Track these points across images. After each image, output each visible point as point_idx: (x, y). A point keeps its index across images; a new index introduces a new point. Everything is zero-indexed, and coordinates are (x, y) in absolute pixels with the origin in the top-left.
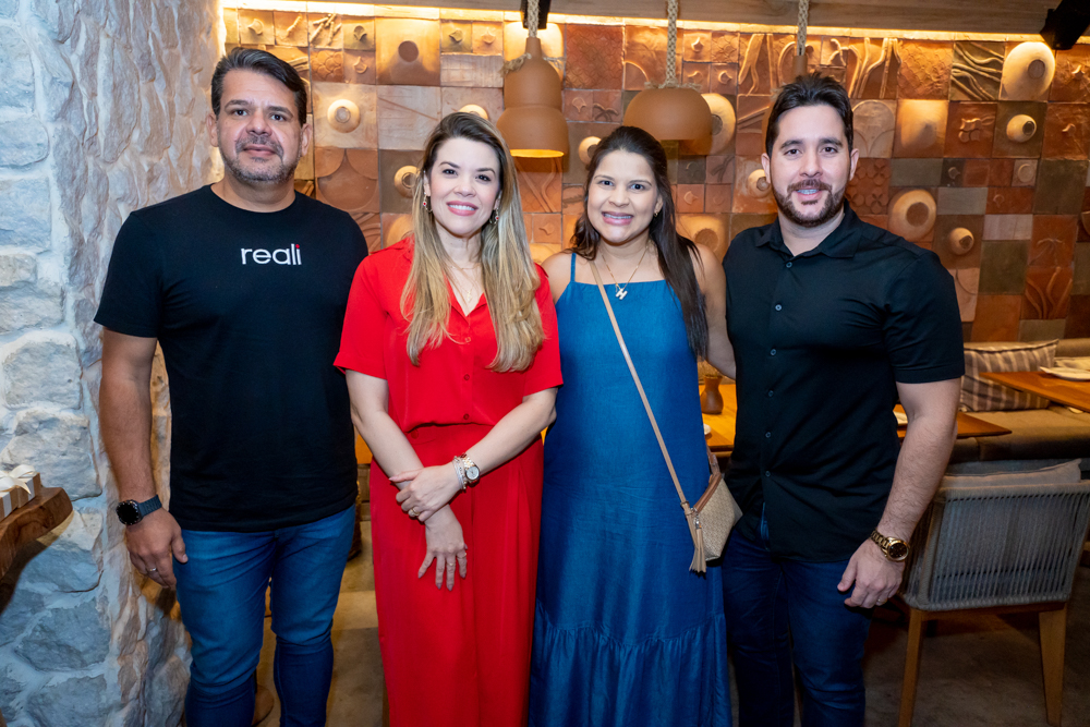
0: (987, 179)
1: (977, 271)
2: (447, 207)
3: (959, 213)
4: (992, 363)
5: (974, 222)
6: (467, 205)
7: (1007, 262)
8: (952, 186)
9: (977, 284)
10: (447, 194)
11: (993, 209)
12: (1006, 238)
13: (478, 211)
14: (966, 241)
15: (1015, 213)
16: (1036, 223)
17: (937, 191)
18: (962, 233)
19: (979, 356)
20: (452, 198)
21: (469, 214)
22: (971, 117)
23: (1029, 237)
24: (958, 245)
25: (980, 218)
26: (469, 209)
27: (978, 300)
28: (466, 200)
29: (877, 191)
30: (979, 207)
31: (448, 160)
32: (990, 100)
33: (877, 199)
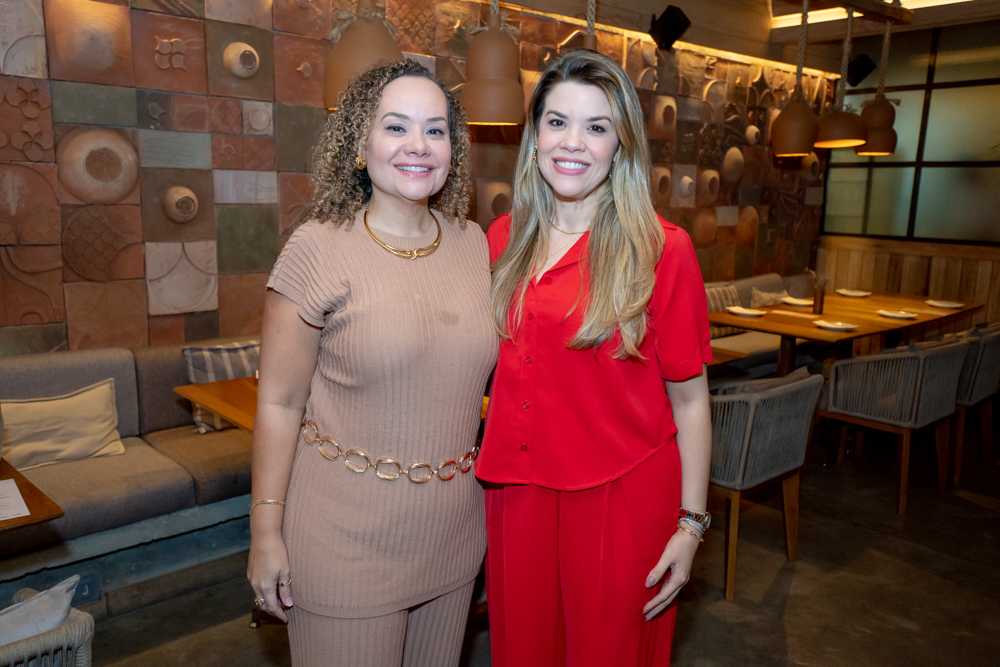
0: (207, 123)
1: (213, 244)
2: (552, 163)
3: (172, 166)
4: (234, 365)
5: (199, 180)
6: (576, 162)
7: (251, 231)
8: (156, 129)
9: (215, 261)
10: (553, 149)
11: (224, 162)
12: (247, 201)
13: (590, 168)
14: (184, 203)
15: (256, 169)
16: (282, 183)
17: (135, 134)
18: (181, 193)
19: (215, 356)
20: (559, 154)
21: (579, 173)
22: (170, 36)
23: (275, 200)
24: (174, 209)
25: (206, 174)
26: (578, 166)
27: (220, 282)
28: (576, 156)
29: (32, 128)
30: (202, 159)
31: (554, 109)
32: (193, 16)
33: (33, 141)
